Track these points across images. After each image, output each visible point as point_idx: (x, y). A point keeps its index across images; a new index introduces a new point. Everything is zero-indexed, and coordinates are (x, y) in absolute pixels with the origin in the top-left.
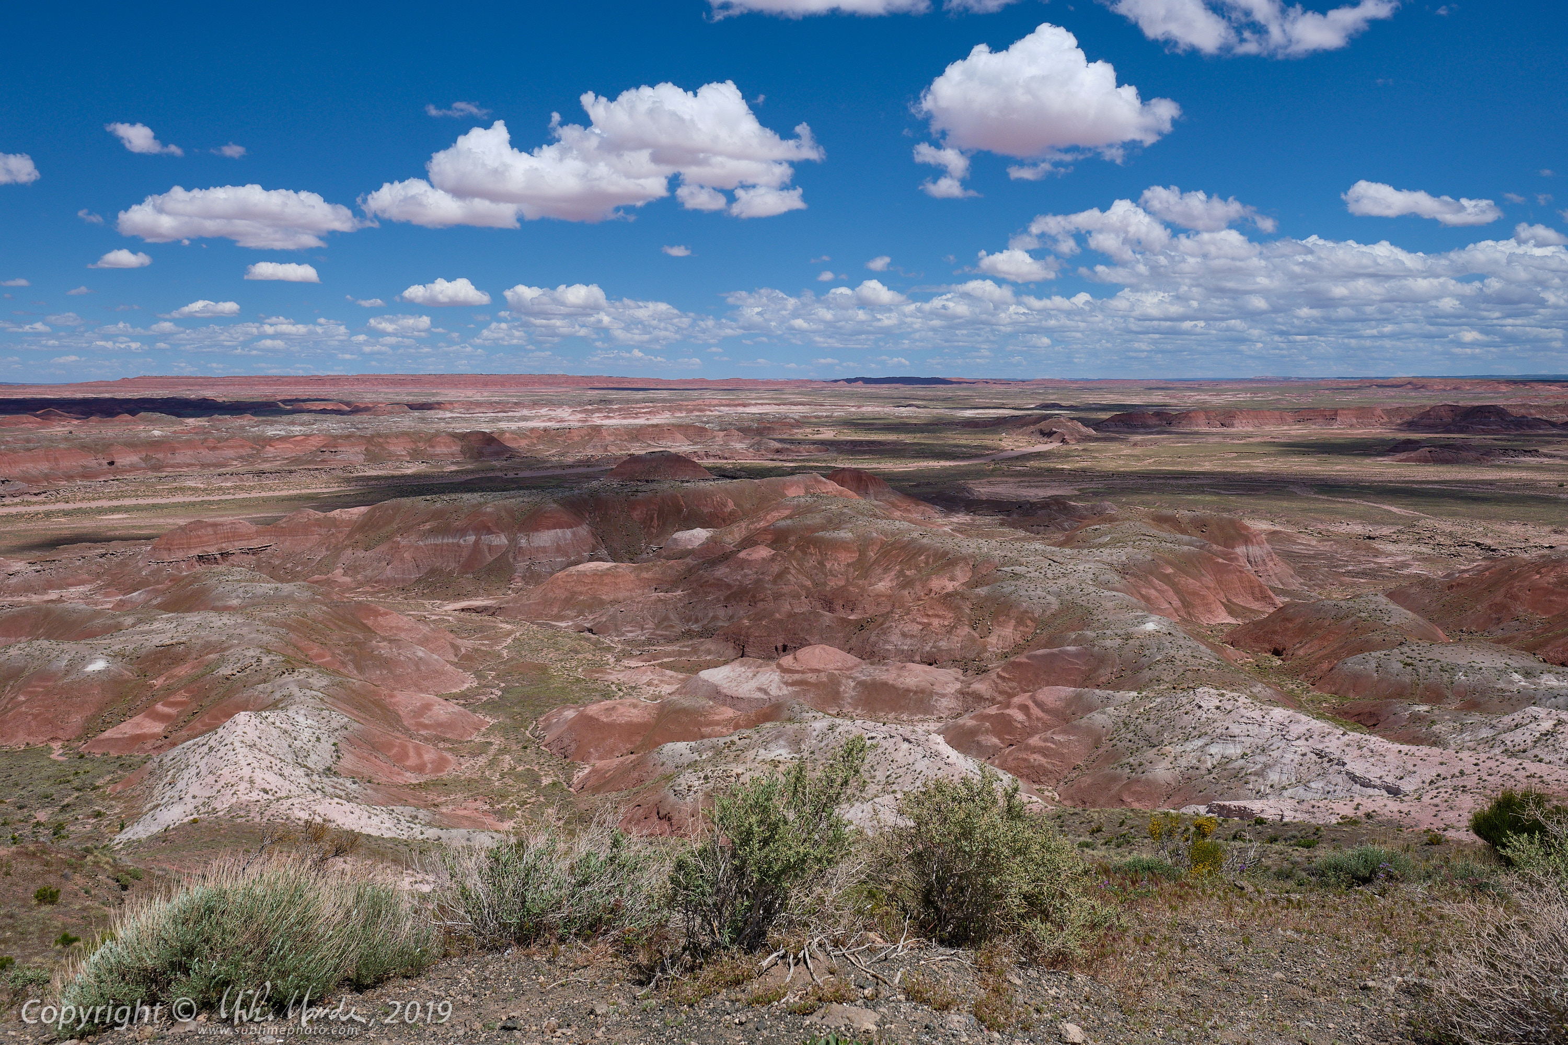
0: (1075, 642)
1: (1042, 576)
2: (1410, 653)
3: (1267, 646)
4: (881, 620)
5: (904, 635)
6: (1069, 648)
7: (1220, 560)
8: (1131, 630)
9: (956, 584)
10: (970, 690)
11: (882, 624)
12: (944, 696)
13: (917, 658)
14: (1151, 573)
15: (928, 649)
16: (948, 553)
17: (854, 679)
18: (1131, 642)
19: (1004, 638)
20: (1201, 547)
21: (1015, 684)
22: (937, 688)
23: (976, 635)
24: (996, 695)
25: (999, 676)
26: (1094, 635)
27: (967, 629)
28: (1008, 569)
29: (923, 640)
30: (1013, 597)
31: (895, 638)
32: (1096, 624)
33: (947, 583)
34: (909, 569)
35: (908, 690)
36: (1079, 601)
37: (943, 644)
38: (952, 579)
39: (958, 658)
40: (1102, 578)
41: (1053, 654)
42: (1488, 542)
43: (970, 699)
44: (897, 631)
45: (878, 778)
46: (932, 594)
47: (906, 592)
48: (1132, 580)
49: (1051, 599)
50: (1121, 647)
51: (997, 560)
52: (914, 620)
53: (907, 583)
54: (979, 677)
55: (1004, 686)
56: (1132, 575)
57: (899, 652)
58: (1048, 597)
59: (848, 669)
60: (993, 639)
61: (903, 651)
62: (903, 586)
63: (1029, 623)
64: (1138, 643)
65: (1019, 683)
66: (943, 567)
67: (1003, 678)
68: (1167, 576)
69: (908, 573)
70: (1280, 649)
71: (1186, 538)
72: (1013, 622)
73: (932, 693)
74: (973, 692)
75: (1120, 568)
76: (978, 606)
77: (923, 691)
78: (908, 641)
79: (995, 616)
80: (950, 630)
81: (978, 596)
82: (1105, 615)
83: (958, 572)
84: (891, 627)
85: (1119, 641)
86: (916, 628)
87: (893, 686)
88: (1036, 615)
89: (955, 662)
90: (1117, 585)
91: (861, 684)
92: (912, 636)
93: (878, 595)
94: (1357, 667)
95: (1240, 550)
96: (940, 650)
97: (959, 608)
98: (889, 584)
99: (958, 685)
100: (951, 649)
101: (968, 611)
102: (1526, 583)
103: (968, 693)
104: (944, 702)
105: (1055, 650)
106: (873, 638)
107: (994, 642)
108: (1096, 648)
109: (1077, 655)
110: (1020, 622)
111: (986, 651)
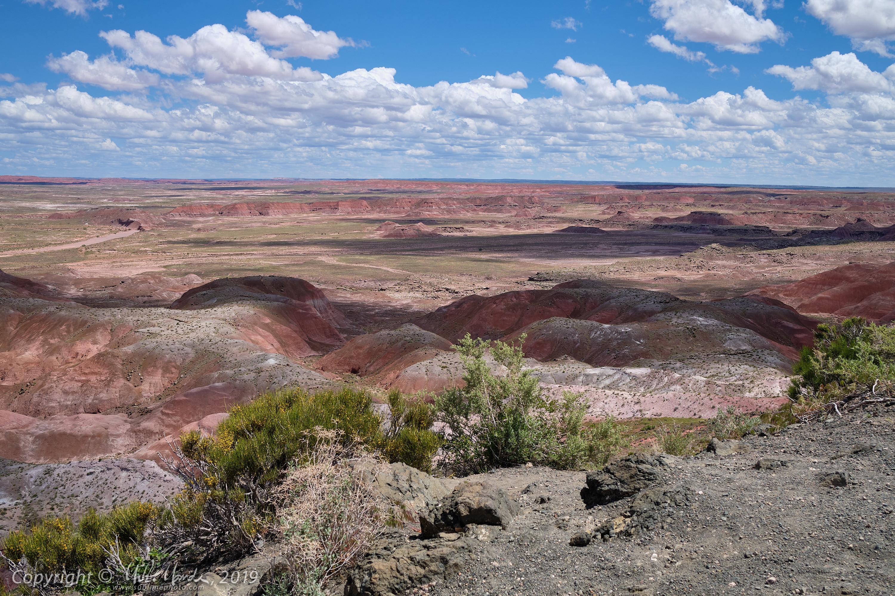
0: (219, 379)
1: (174, 333)
2: (444, 360)
3: (347, 367)
4: (40, 383)
5: (66, 393)
6: (217, 384)
7: (301, 311)
8: (259, 365)
9: (100, 346)
10: (141, 428)
11: (42, 386)
12: (118, 436)
13: (82, 410)
14: (255, 324)
15: (90, 401)
16: (86, 322)
17: (32, 434)
18: (262, 374)
19: (155, 385)
20: (285, 302)
21: (178, 418)
22: (111, 431)
23: (131, 385)
24: (164, 428)
25: (163, 413)
26: (233, 372)
27: (122, 382)
28: (145, 330)
29: (85, 394)
30: (157, 351)
31: (58, 396)
32: (229, 365)
33: (91, 346)
34: (53, 337)
35: (86, 436)
36: (211, 349)
37: (103, 396)
38: (95, 343)
39: (118, 405)
40: (221, 330)
41: (206, 391)
42: (452, 287)
43: (142, 435)
44: (58, 390)
45: (105, 505)
46: (79, 357)
47: (54, 358)
48: (243, 330)
49: (188, 350)
50: (256, 379)
51: (131, 324)
52: (72, 379)
53: (53, 350)
54: (145, 417)
55: (169, 420)
56: (242, 326)
57: (63, 407)
58: (186, 348)
59: (24, 427)
60: (145, 386)
61: (67, 406)
62: (51, 353)
63: (173, 370)
64: (267, 374)
65: (181, 416)
66: (84, 334)
67: (168, 415)
68: (267, 325)
69: (52, 341)
70: (357, 368)
71: (273, 296)
72: (160, 371)
73: (107, 436)
74: (144, 429)
75: (232, 322)
76: (129, 361)
77: (99, 435)
78: (71, 397)
79: (144, 368)
80: (108, 383)
81: (126, 353)
82: (234, 357)
83: (99, 337)
84: (52, 387)
85: (253, 375)
86: (76, 386)
87: (71, 435)
88: (178, 364)
89: (118, 409)
90: (234, 335)
91: (39, 437)
92: (74, 393)
93: (27, 363)
94: (414, 373)
95: (309, 302)
96: (101, 401)
97: (112, 364)
98: (36, 353)
99: (128, 426)
100: (111, 399)
101: (120, 366)
102: (489, 310)
103: (140, 431)
104: (120, 441)
105: (206, 387)
106: (35, 399)
107: (147, 388)
108: (238, 382)
109: (224, 389)
110: (166, 370)
111: (142, 396)
